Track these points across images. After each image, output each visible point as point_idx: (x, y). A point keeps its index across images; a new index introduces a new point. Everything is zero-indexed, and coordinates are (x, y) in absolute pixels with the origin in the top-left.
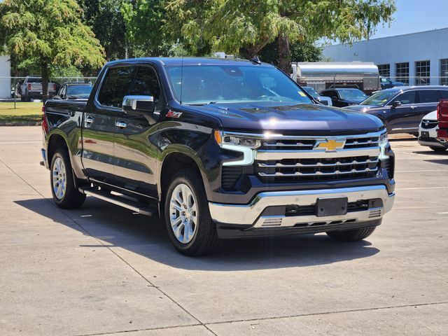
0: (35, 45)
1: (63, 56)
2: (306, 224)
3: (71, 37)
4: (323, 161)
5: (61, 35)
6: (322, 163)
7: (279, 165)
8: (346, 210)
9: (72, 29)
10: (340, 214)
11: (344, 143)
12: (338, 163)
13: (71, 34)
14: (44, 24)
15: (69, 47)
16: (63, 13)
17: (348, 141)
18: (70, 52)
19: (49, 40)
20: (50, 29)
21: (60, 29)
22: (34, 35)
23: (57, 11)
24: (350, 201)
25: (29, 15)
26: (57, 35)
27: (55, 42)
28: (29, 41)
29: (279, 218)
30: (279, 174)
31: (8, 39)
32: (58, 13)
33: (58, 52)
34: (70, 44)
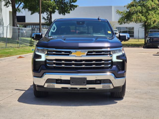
0: (140, 18)
1: (150, 21)
2: (67, 88)
3: (154, 15)
4: (75, 60)
5: (150, 14)
6: (75, 61)
7: (54, 61)
8: (86, 83)
9: (155, 12)
10: (83, 85)
11: (86, 53)
12: (84, 62)
13: (155, 13)
14: (144, 11)
15: (153, 18)
16: (152, 6)
17: (89, 52)
18: (153, 20)
19: (145, 16)
20: (147, 12)
21: (150, 12)
22: (140, 15)
23: (150, 5)
24: (88, 79)
25: (139, 7)
26: (149, 14)
27: (148, 16)
28: (138, 17)
29: (54, 84)
30: (54, 65)
31: (131, 16)
32: (150, 6)
33: (148, 20)
34: (153, 17)
